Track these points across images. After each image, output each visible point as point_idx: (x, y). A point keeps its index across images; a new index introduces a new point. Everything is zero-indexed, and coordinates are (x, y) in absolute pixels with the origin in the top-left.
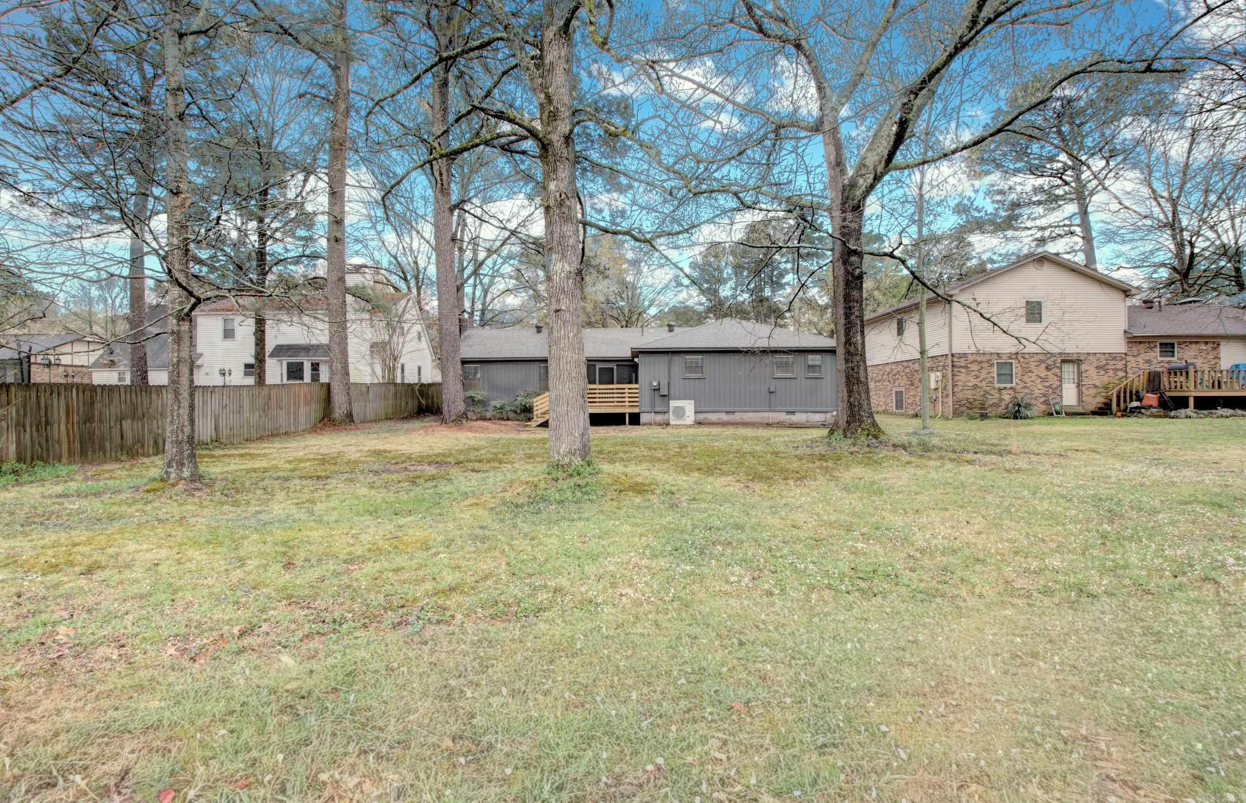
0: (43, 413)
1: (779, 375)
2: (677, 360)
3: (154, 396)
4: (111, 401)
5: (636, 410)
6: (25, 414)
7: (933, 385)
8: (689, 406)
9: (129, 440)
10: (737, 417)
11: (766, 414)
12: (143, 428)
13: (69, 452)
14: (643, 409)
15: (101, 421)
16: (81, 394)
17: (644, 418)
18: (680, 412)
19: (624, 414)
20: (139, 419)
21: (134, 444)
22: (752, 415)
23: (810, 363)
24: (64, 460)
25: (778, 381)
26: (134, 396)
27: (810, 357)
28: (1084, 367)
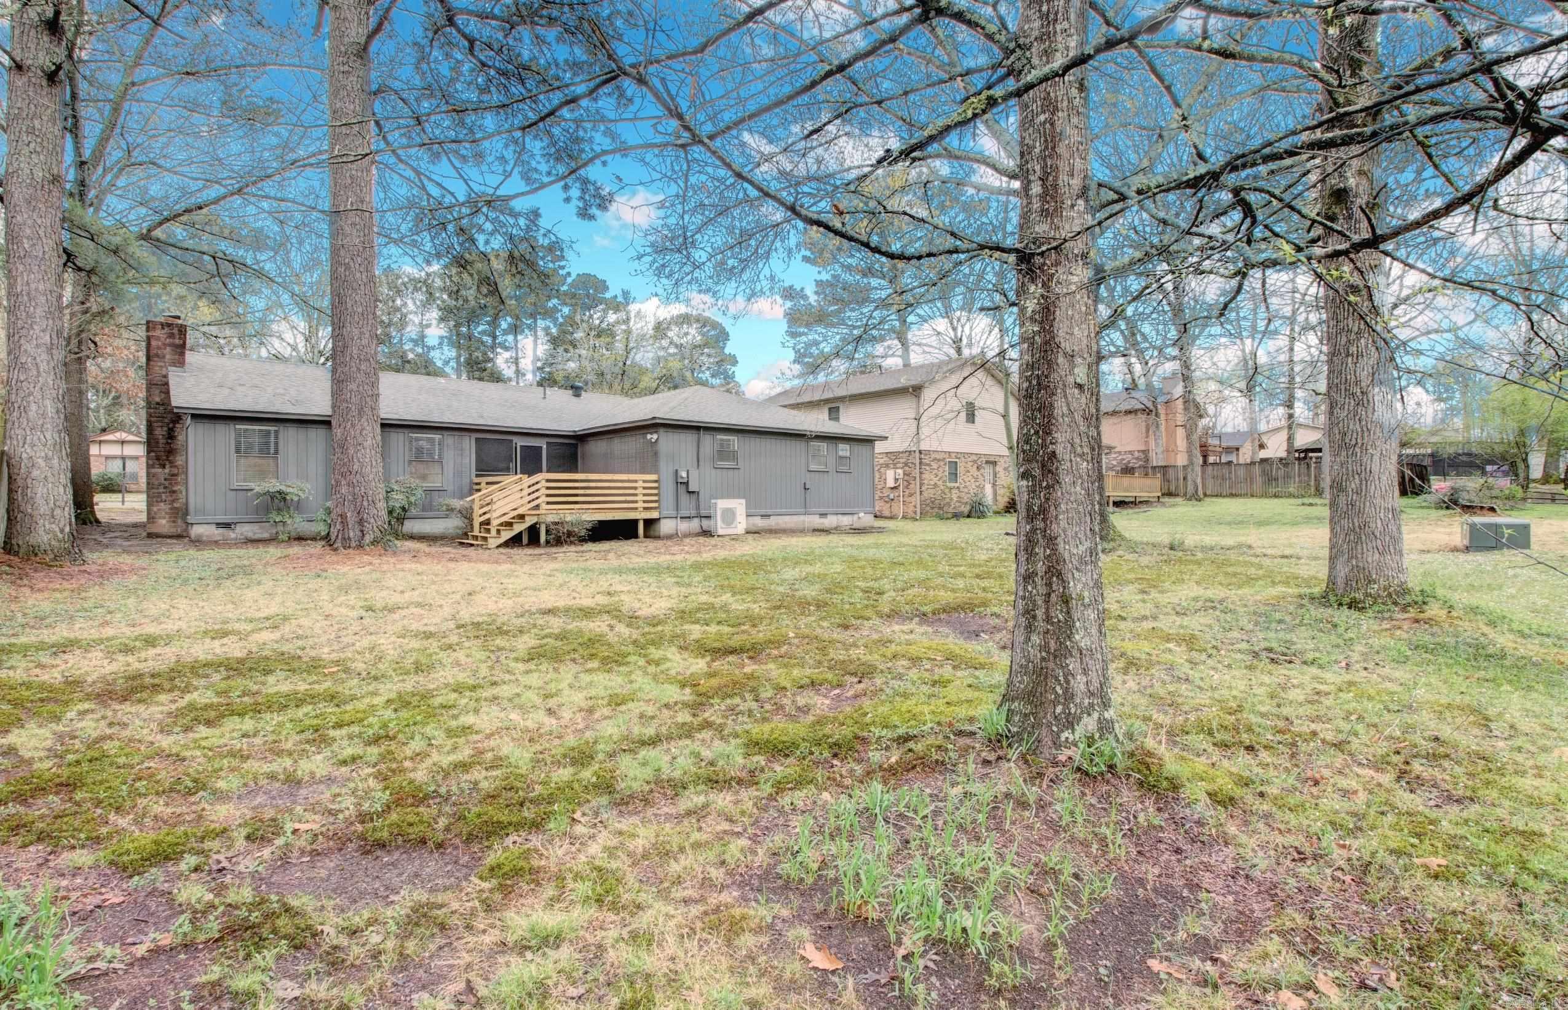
1: (813, 467)
2: (707, 439)
5: (654, 515)
7: (891, 483)
8: (738, 505)
10: (773, 522)
11: (802, 518)
14: (665, 513)
17: (666, 526)
18: (729, 515)
19: (635, 522)
22: (787, 518)
23: (841, 453)
25: (812, 475)
27: (841, 446)
28: (998, 468)
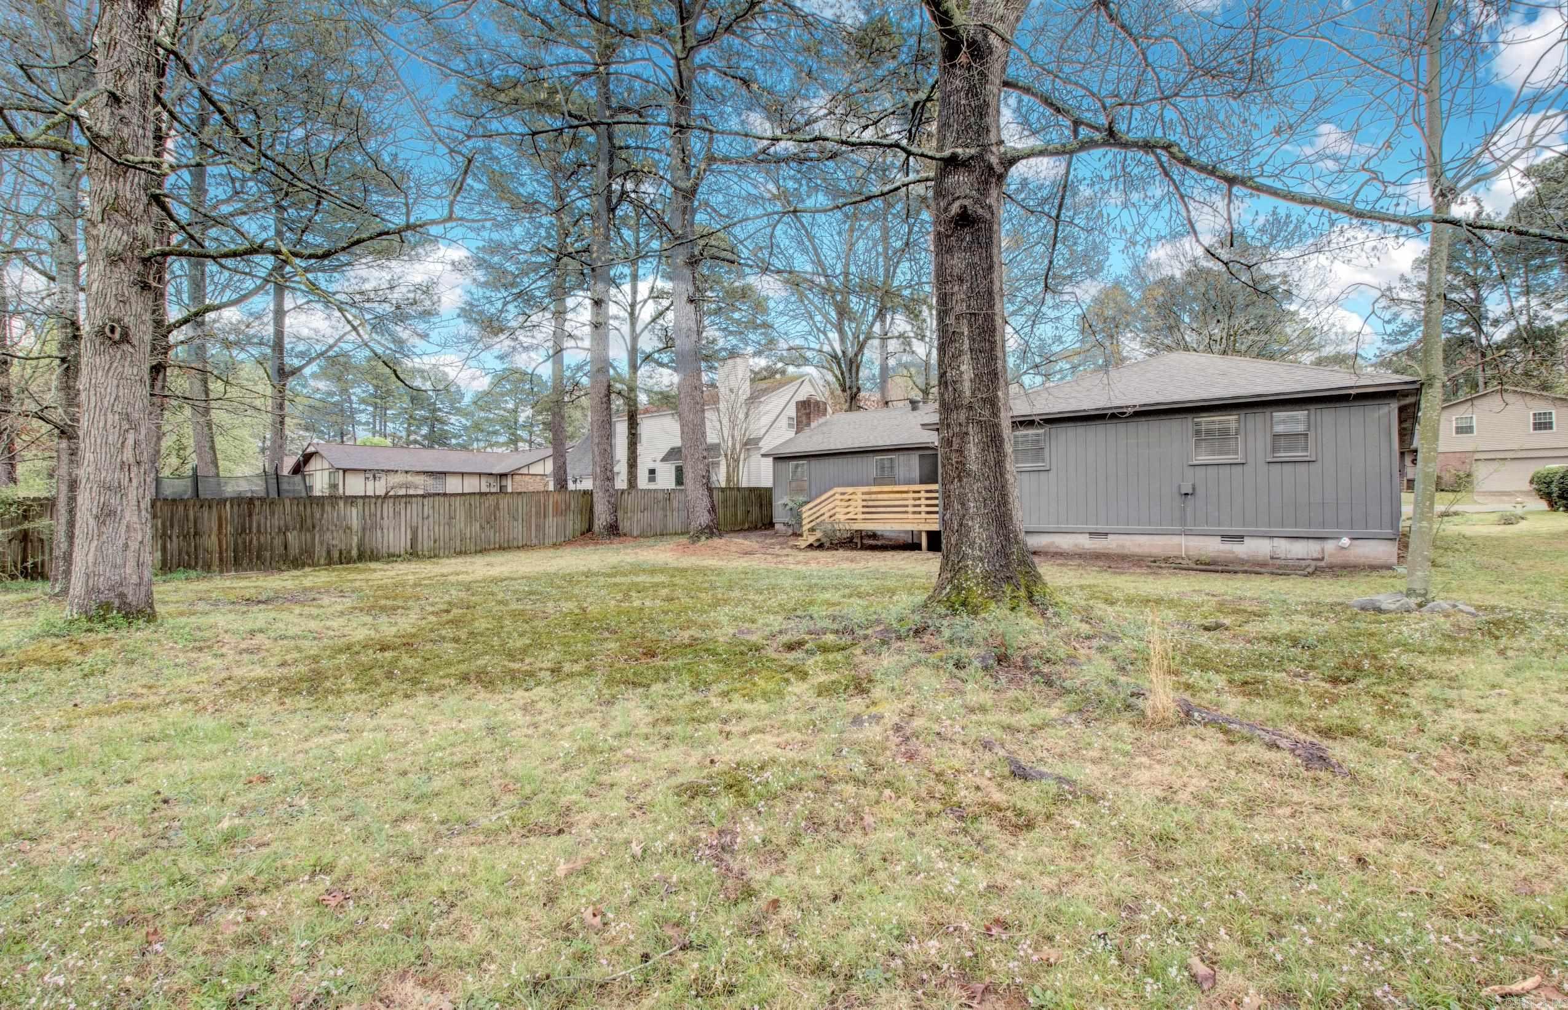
0: (191, 525)
1: (1203, 458)
3: (328, 508)
4: (273, 513)
6: (172, 526)
9: (294, 550)
10: (1112, 544)
11: (1176, 540)
12: (313, 539)
13: (221, 560)
15: (259, 531)
16: (236, 507)
20: (308, 530)
21: (301, 554)
22: (1142, 539)
23: (1280, 429)
24: (215, 568)
25: (1201, 472)
26: (302, 508)
27: (1280, 415)
